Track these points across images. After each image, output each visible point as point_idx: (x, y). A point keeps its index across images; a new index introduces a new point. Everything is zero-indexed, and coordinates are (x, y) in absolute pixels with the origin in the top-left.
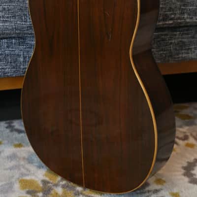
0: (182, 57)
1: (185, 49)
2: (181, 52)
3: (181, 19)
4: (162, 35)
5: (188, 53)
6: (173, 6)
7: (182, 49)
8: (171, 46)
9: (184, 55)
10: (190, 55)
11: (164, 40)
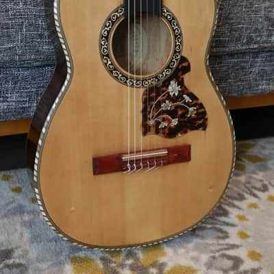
0: (262, 89)
1: (266, 80)
2: (261, 83)
3: (267, 43)
4: (242, 62)
5: (268, 84)
6: (260, 26)
7: (262, 80)
8: (251, 75)
9: (264, 87)
10: (271, 86)
11: (243, 68)
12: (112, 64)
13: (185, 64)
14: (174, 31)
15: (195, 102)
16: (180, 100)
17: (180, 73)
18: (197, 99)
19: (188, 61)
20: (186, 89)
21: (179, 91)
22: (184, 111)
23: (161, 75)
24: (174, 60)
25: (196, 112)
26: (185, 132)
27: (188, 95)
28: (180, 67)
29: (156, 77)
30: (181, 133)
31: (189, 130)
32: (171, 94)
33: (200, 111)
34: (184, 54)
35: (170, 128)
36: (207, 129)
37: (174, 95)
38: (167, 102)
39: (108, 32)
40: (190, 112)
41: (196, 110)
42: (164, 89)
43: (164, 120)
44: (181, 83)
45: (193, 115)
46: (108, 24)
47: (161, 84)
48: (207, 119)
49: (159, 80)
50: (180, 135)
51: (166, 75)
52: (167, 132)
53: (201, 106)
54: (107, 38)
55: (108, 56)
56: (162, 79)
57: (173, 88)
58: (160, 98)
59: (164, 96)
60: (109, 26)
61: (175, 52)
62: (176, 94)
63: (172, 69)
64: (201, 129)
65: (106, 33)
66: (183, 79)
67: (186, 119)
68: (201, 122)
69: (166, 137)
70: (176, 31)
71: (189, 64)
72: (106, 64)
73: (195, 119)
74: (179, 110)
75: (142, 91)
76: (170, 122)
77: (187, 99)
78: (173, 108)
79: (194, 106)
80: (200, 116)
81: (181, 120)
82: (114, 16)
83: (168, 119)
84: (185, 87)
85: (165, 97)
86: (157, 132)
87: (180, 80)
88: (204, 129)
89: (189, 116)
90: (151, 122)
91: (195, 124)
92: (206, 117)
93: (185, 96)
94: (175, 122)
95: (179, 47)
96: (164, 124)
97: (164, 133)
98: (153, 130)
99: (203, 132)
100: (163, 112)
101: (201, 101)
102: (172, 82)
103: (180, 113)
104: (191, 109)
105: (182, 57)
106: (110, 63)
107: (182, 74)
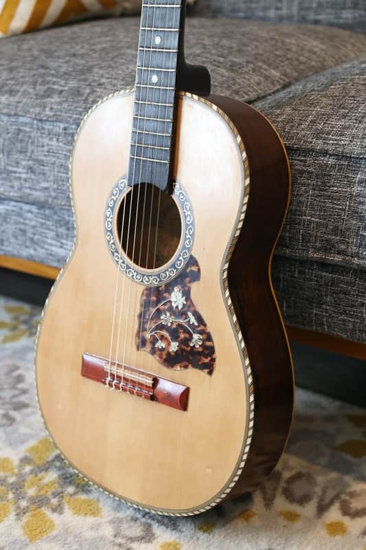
12: (114, 244)
13: (194, 269)
14: (186, 217)
15: (202, 327)
16: (184, 316)
17: (188, 279)
18: (205, 325)
19: (197, 265)
20: (193, 305)
21: (184, 305)
22: (187, 336)
23: (164, 275)
24: (181, 258)
25: (200, 344)
26: (186, 367)
27: (193, 315)
28: (188, 271)
29: (158, 276)
30: (181, 367)
31: (190, 366)
32: (174, 305)
33: (208, 344)
34: (195, 253)
35: (169, 354)
36: (214, 375)
37: (177, 307)
38: (168, 314)
39: (115, 202)
40: (193, 340)
41: (202, 340)
42: (166, 295)
43: (162, 337)
44: (187, 294)
45: (197, 346)
46: (115, 192)
47: (163, 287)
48: (214, 360)
49: (161, 281)
50: (178, 368)
51: (170, 276)
52: (164, 357)
53: (209, 338)
54: (112, 208)
56: (165, 280)
57: (177, 298)
58: (160, 306)
59: (165, 304)
60: (116, 194)
61: (184, 247)
62: (180, 307)
63: (177, 269)
64: (206, 371)
65: (112, 202)
66: (190, 288)
67: (189, 349)
68: (207, 360)
69: (162, 363)
70: (188, 219)
71: (199, 269)
72: (109, 241)
73: (199, 353)
74: (182, 331)
75: (141, 289)
76: (169, 344)
77: (193, 320)
78: (174, 326)
79: (201, 333)
80: (207, 352)
81: (183, 347)
83: (166, 339)
84: (191, 301)
85: (166, 307)
86: (153, 352)
87: (187, 289)
88: (210, 373)
89: (192, 345)
90: (148, 336)
91: (200, 360)
92: (214, 356)
93: (190, 314)
94: (174, 347)
95: (190, 242)
96: (161, 344)
97: (161, 357)
98: (149, 347)
99: (208, 376)
100: (161, 327)
101: (210, 329)
102: (176, 289)
103: (182, 336)
104: (196, 336)
105: (191, 257)
106: (112, 241)
107: (190, 282)
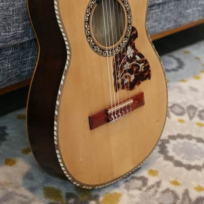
12: (93, 42)
13: (134, 32)
14: (126, 8)
15: (142, 59)
16: (134, 59)
17: (132, 40)
18: (144, 57)
19: (136, 30)
21: (133, 53)
22: (137, 68)
23: (122, 44)
24: (128, 30)
25: (143, 67)
26: (139, 83)
28: (132, 35)
29: (119, 46)
31: (141, 82)
32: (129, 56)
33: (146, 65)
34: (133, 25)
35: (130, 83)
36: (151, 78)
38: (127, 63)
39: (89, 18)
40: (140, 68)
41: (144, 65)
42: (124, 54)
43: (126, 77)
44: (133, 47)
45: (142, 70)
46: (88, 11)
47: (122, 51)
48: (150, 71)
49: (121, 48)
50: (136, 86)
51: (125, 43)
52: (129, 86)
53: (146, 62)
54: (88, 22)
55: (90, 36)
56: (123, 46)
57: (130, 52)
58: (123, 61)
61: (129, 24)
62: (132, 56)
63: (128, 37)
64: (148, 79)
66: (134, 43)
67: (139, 74)
68: (146, 74)
69: (129, 90)
71: (137, 32)
72: (90, 42)
73: (144, 72)
74: (134, 67)
76: (130, 78)
77: (138, 58)
78: (131, 67)
79: (142, 62)
80: (146, 70)
81: (136, 74)
82: (91, 4)
83: (128, 76)
85: (125, 60)
86: (123, 88)
87: (133, 44)
88: (150, 79)
89: (140, 71)
90: (120, 81)
91: (144, 76)
92: (150, 69)
93: (137, 56)
94: (133, 77)
95: (130, 20)
96: (127, 81)
97: (127, 88)
98: (121, 86)
99: (149, 81)
100: (125, 72)
101: (146, 58)
102: (129, 48)
103: (135, 69)
104: (141, 65)
105: (132, 27)
106: (92, 41)
107: (134, 41)
